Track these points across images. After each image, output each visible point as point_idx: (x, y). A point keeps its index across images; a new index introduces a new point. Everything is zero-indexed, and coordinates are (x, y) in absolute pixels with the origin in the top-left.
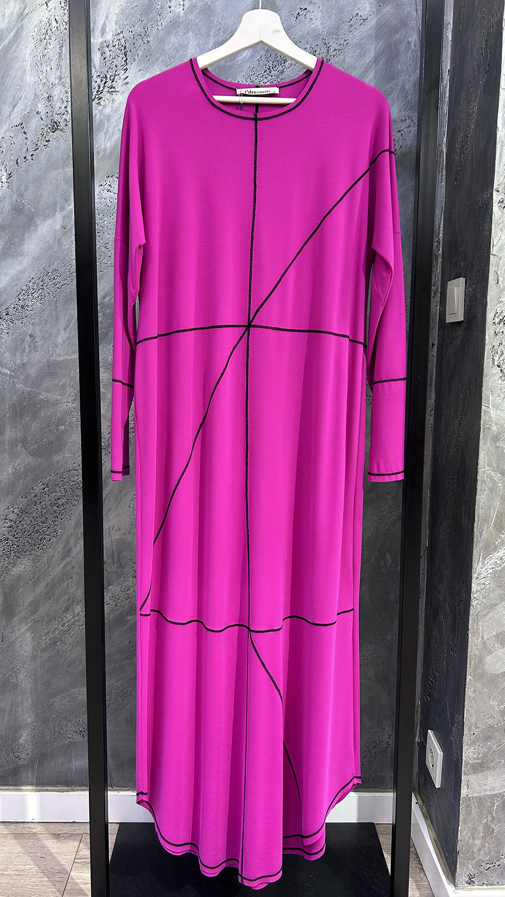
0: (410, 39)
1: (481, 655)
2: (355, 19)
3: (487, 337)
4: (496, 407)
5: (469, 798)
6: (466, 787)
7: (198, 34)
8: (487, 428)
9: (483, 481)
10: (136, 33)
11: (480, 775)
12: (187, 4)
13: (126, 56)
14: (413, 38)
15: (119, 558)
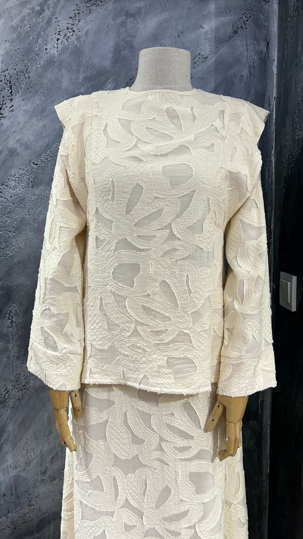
0: (243, 73)
2: (197, 57)
7: (70, 71)
10: (19, 70)
12: (60, 46)
13: (11, 89)
14: (245, 72)
15: (16, 490)
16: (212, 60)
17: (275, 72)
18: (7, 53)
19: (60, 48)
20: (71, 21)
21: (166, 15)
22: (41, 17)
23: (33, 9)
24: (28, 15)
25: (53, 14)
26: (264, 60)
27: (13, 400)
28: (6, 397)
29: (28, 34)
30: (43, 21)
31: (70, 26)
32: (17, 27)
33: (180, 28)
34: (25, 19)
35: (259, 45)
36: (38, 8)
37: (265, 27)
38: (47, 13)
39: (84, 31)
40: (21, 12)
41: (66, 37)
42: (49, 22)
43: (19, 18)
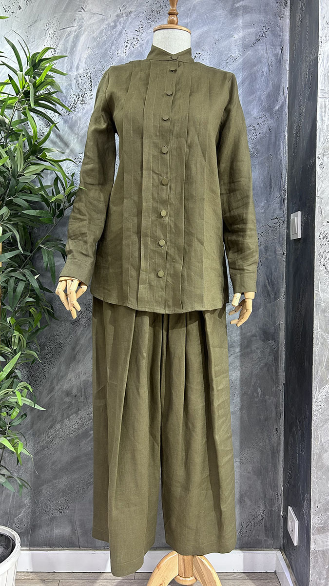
0: (263, 70)
1: (320, 452)
2: (229, 59)
3: (315, 247)
4: (324, 291)
5: (316, 551)
6: (314, 544)
8: (318, 304)
9: (317, 338)
10: (97, 69)
11: (322, 536)
12: (128, 52)
13: (91, 82)
14: (265, 69)
15: (85, 392)
16: (240, 60)
17: (288, 69)
18: (89, 57)
19: (128, 53)
20: (136, 33)
21: (205, 28)
22: (114, 30)
23: (109, 24)
24: (105, 29)
25: (124, 28)
26: (280, 61)
27: (85, 320)
28: (80, 317)
29: (104, 43)
30: (115, 33)
31: (135, 37)
32: (97, 37)
33: (216, 37)
34: (103, 32)
35: (275, 49)
36: (112, 24)
37: (280, 36)
38: (119, 28)
39: (145, 41)
40: (100, 27)
41: (133, 45)
42: (121, 33)
43: (98, 32)
